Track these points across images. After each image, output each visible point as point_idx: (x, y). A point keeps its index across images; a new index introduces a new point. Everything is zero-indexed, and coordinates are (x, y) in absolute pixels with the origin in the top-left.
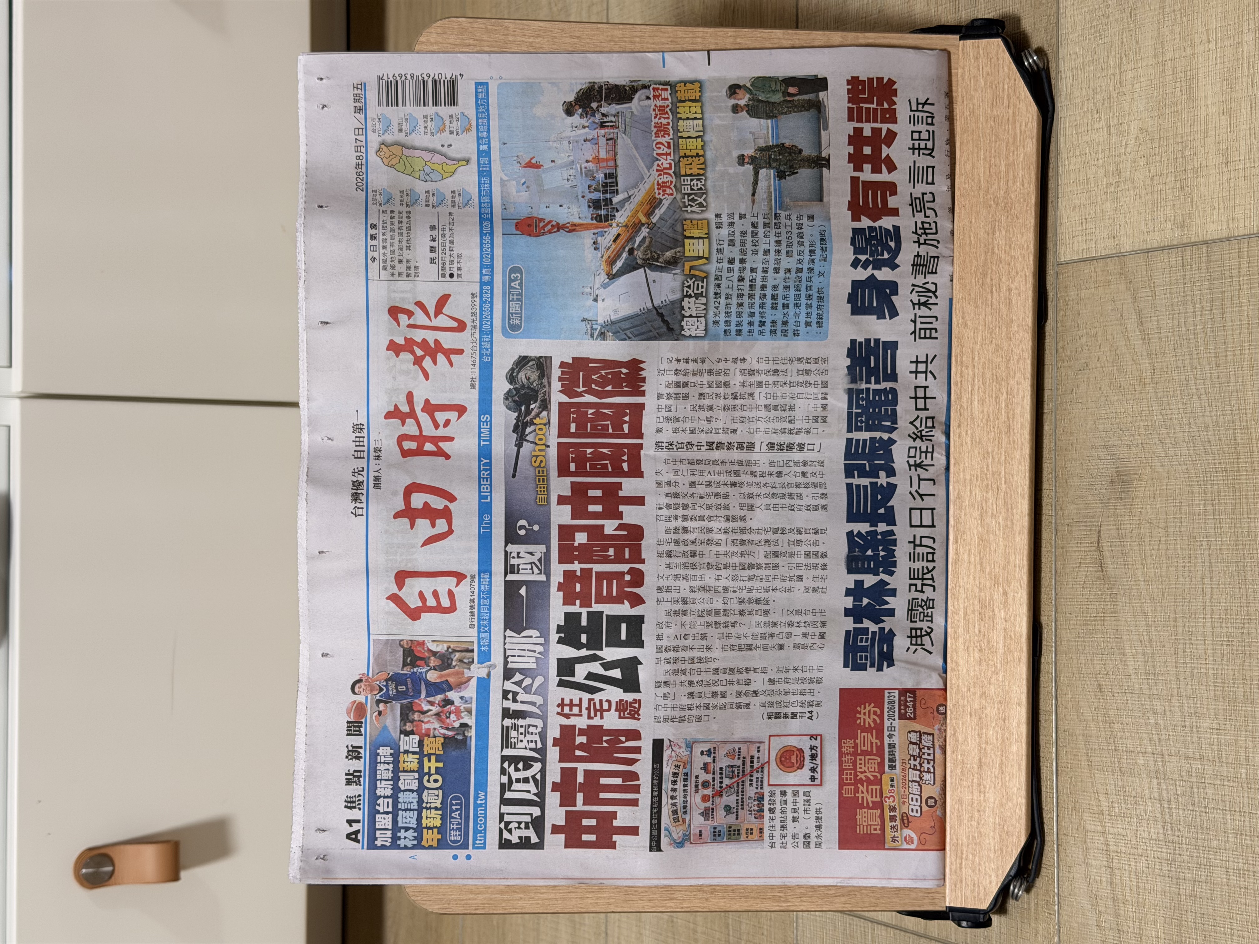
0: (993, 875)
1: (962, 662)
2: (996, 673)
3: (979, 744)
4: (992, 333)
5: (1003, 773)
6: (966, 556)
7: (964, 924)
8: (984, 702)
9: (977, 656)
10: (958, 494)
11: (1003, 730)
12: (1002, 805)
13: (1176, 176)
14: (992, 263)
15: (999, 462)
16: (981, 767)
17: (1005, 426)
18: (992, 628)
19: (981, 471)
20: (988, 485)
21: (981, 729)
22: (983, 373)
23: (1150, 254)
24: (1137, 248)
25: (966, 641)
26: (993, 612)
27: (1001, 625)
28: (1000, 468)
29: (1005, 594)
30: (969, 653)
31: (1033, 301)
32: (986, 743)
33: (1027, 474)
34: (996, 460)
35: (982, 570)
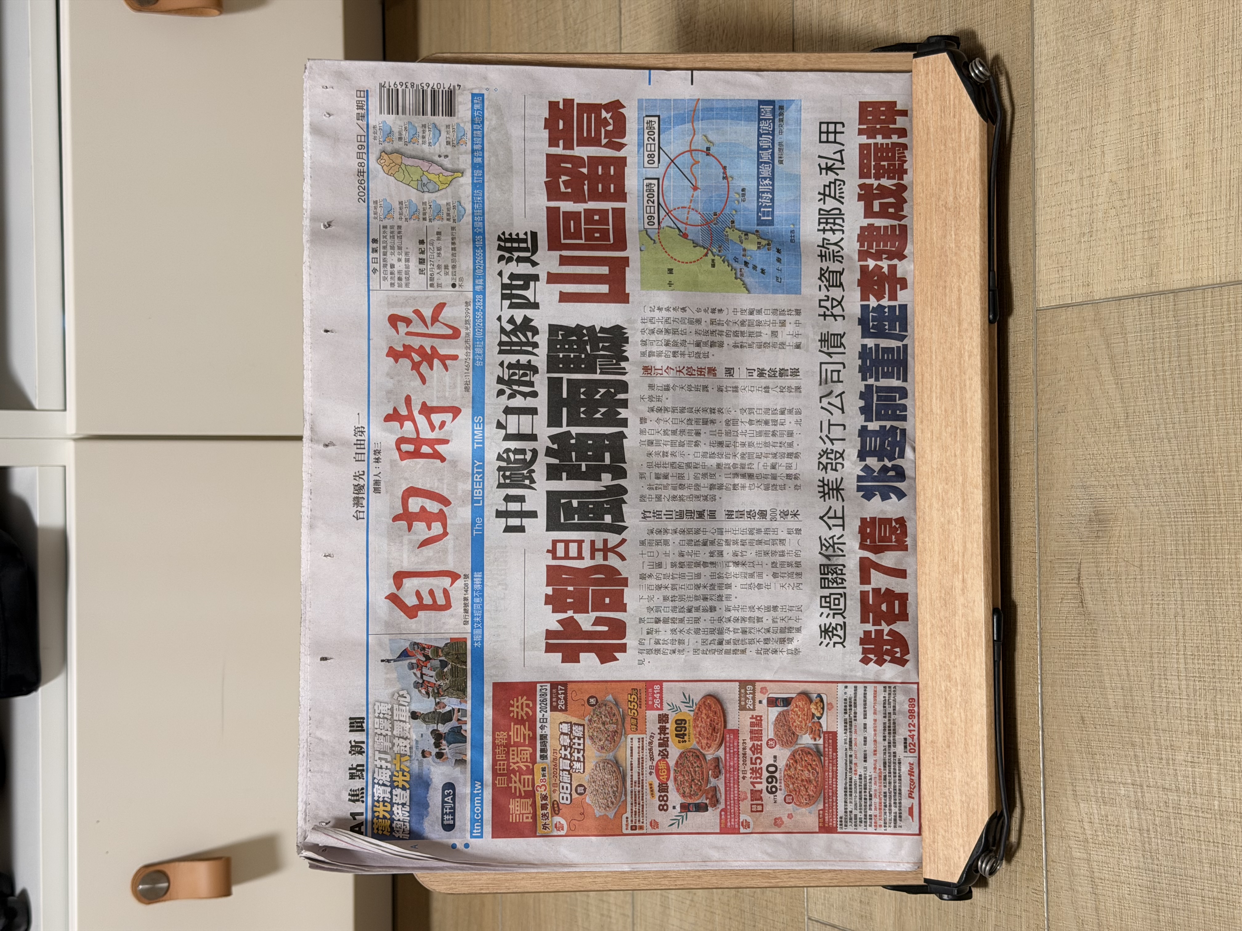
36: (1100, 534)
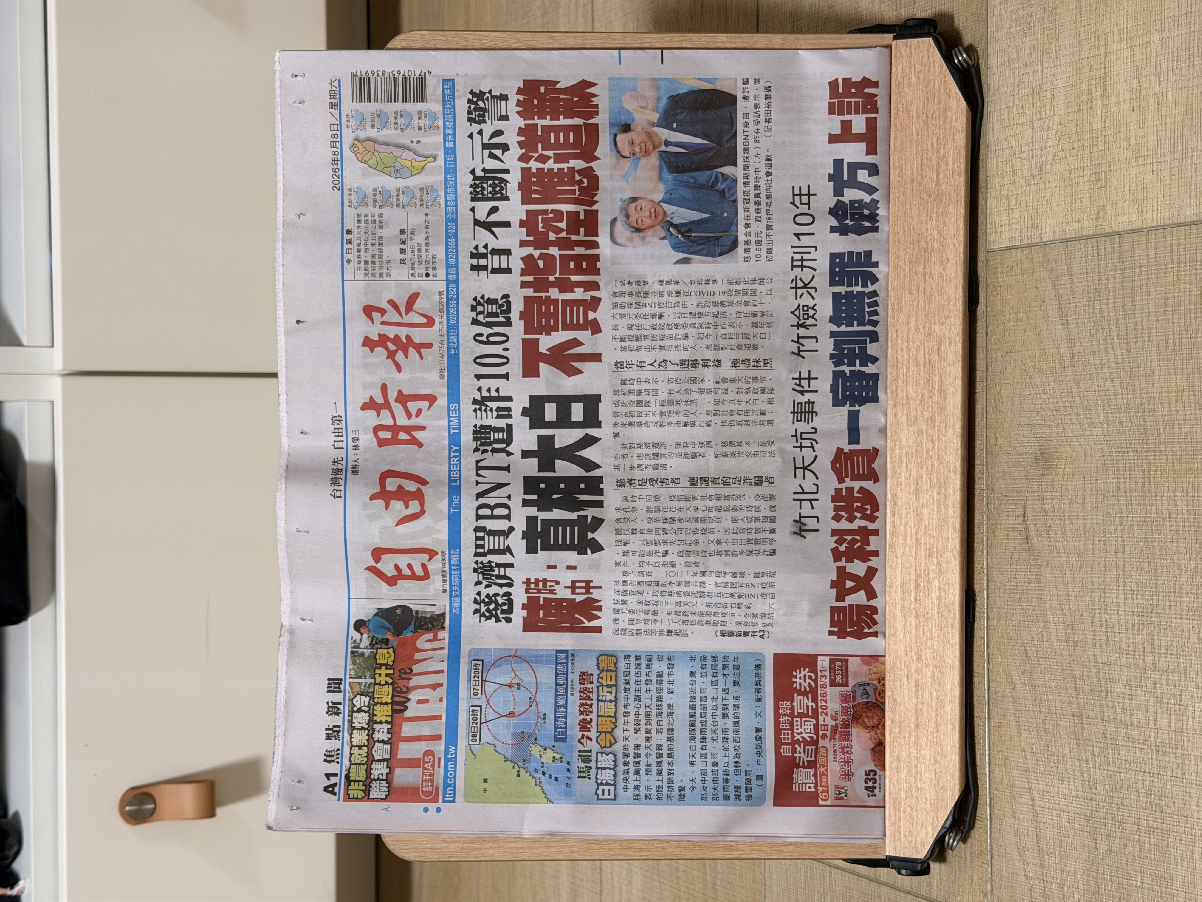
0: (930, 827)
1: (899, 627)
2: (931, 638)
3: (916, 705)
4: (925, 318)
5: (938, 732)
6: (903, 528)
7: (904, 872)
8: (920, 665)
9: (913, 623)
10: (895, 470)
11: (938, 692)
12: (937, 762)
13: (1091, 169)
14: (925, 252)
15: (933, 441)
16: (917, 726)
17: (938, 406)
18: (927, 596)
19: (916, 449)
20: (922, 461)
21: (917, 691)
22: (917, 356)
23: (1069, 243)
24: (1057, 238)
25: (903, 608)
26: (928, 581)
27: (935, 594)
28: (933, 446)
29: (939, 564)
30: (905, 619)
31: (964, 287)
32: (922, 703)
33: (959, 452)
34: (930, 438)
35: (918, 542)
36: (1045, 472)
